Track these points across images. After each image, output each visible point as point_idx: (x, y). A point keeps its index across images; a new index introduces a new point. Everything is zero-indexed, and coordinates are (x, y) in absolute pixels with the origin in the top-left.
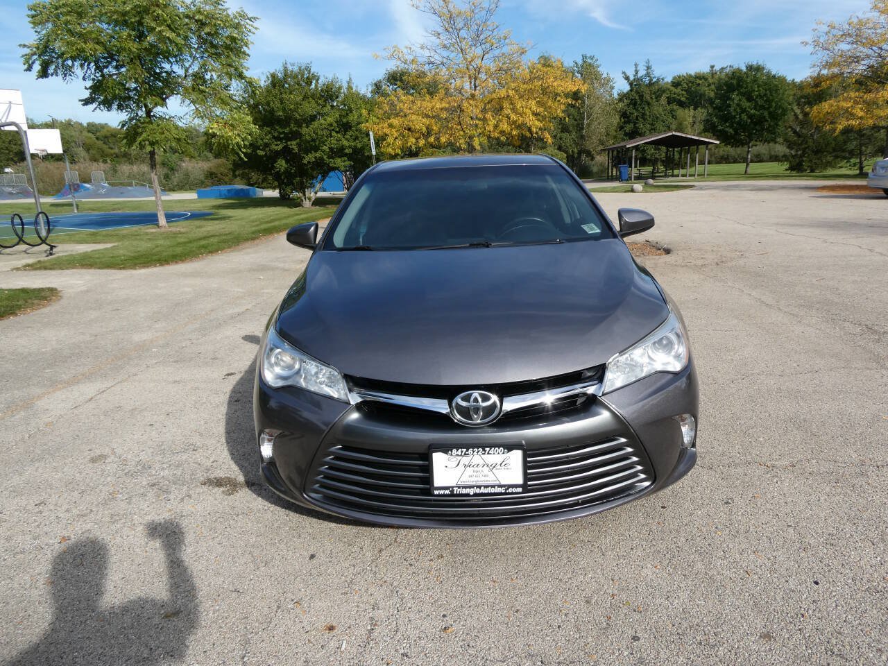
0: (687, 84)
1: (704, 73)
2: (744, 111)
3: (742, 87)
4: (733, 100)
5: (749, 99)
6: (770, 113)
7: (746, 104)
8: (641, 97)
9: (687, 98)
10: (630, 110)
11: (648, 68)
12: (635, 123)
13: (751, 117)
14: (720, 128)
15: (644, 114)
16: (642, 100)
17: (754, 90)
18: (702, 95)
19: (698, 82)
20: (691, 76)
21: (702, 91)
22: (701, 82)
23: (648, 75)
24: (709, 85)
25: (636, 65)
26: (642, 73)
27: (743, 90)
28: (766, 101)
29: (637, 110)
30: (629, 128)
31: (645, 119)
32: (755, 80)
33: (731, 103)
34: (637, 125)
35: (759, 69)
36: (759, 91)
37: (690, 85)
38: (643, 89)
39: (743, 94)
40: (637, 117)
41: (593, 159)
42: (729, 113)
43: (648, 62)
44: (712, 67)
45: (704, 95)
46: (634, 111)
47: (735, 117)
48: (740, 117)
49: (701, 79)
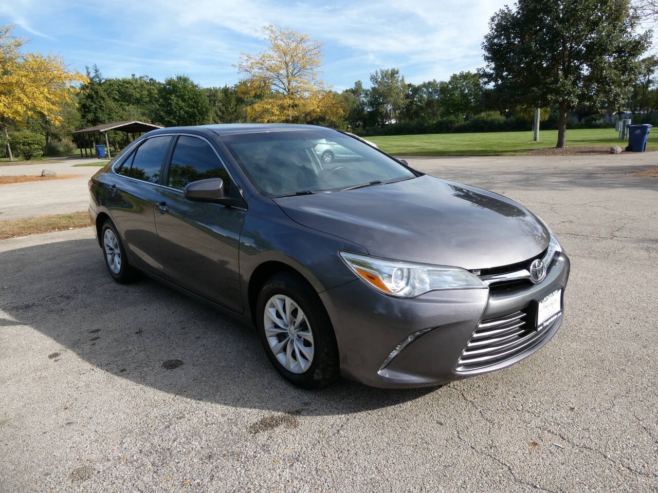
0: (118, 87)
1: (129, 79)
2: (181, 108)
3: (176, 91)
4: (173, 100)
5: (184, 100)
6: (198, 110)
7: (182, 104)
8: (97, 93)
9: (120, 97)
10: (89, 102)
11: (96, 71)
12: (95, 113)
13: (186, 112)
14: (166, 119)
15: (101, 107)
16: (97, 95)
17: (186, 94)
18: (131, 96)
19: (126, 85)
20: (119, 80)
21: (130, 93)
22: (128, 85)
23: (97, 76)
24: (135, 89)
25: (87, 67)
26: (92, 75)
27: (178, 94)
28: (194, 102)
29: (94, 103)
30: (90, 116)
31: (103, 111)
32: (185, 88)
33: (172, 102)
34: (97, 115)
35: (185, 80)
36: (189, 95)
37: (120, 87)
38: (96, 87)
39: (178, 97)
40: (96, 108)
41: (60, 140)
42: (171, 109)
43: (95, 66)
44: (133, 75)
45: (133, 95)
46: (93, 104)
47: (175, 112)
48: (180, 112)
49: (128, 84)
